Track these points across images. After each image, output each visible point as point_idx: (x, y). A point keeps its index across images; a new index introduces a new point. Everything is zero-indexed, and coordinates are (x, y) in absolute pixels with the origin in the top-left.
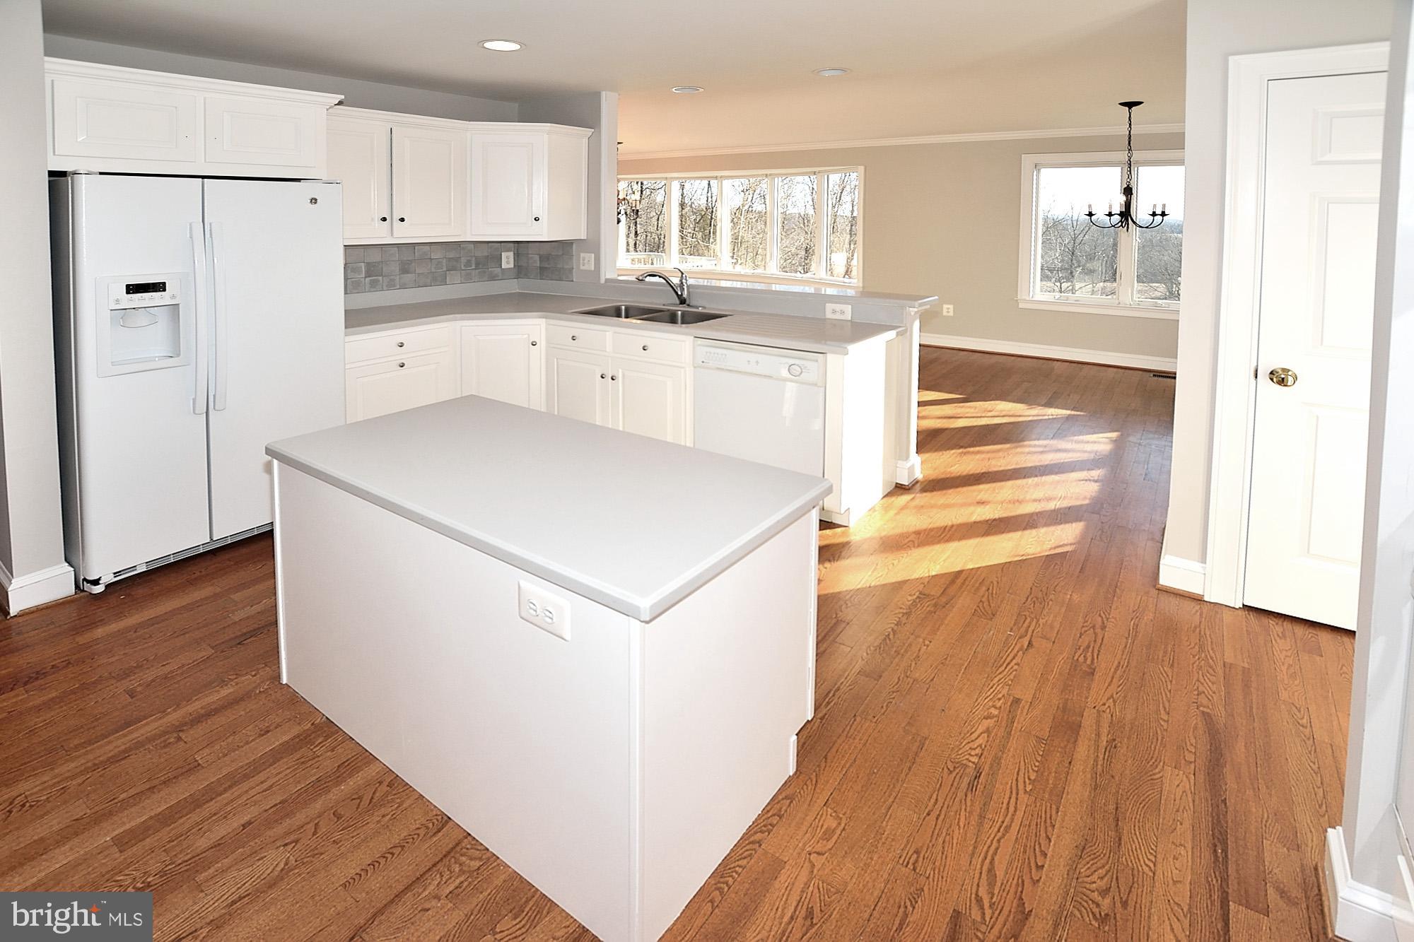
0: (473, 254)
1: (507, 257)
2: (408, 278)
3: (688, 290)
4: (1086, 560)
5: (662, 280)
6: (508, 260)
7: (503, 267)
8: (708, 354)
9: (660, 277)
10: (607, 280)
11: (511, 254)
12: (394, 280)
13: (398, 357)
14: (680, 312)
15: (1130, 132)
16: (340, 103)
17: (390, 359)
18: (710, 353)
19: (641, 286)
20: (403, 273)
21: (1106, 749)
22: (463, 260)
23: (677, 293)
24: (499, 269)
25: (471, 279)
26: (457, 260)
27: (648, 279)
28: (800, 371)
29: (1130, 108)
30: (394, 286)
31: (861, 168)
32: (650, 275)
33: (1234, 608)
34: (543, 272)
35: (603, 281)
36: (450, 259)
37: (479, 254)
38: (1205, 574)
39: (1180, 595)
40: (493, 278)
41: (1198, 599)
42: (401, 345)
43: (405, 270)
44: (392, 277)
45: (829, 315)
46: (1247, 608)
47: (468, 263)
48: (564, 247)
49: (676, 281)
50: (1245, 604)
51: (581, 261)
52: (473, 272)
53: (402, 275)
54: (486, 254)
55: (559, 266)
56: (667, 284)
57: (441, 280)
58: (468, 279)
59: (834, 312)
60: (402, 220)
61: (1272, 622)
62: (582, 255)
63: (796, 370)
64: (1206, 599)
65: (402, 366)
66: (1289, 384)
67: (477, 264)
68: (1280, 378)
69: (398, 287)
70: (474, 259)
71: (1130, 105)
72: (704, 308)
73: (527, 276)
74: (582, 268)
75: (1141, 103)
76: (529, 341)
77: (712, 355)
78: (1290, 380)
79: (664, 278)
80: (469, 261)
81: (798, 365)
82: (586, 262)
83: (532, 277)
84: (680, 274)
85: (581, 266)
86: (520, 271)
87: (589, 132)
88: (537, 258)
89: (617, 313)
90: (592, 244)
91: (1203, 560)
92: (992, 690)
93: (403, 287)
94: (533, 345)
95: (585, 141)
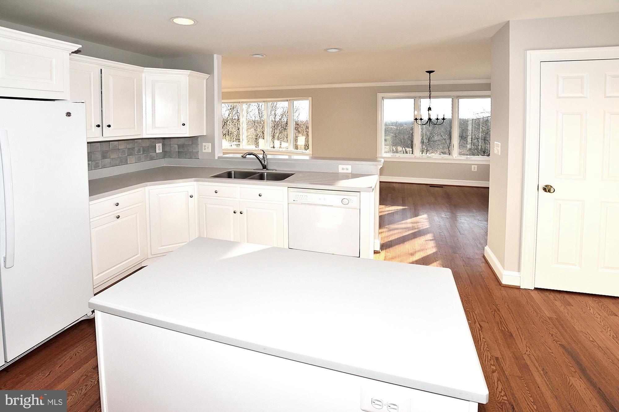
0: (141, 146)
1: (159, 147)
2: (107, 161)
3: (267, 161)
4: (469, 276)
5: (254, 157)
6: (159, 148)
7: (157, 152)
8: (297, 196)
9: (253, 155)
10: (219, 157)
11: (161, 144)
12: (97, 163)
13: (115, 212)
14: (266, 173)
15: (430, 84)
16: (77, 52)
17: (110, 214)
18: (298, 195)
19: (244, 160)
20: (103, 159)
21: (544, 374)
22: (136, 149)
23: (261, 163)
24: (155, 153)
25: (141, 160)
26: (133, 149)
27: (248, 156)
28: (348, 202)
29: (430, 74)
30: (98, 166)
31: (310, 98)
32: (249, 154)
33: (532, 290)
34: (180, 154)
35: (216, 158)
36: (129, 149)
37: (144, 145)
38: (520, 277)
39: (511, 288)
40: (152, 159)
41: (518, 288)
42: (117, 205)
43: (104, 157)
44: (98, 161)
45: (340, 171)
46: (536, 289)
47: (139, 151)
48: (194, 139)
49: (261, 156)
50: (535, 287)
51: (204, 148)
52: (142, 156)
53: (103, 160)
54: (148, 145)
55: (190, 151)
56: (256, 159)
57: (124, 162)
58: (139, 160)
59: (343, 169)
60: (109, 126)
61: (547, 293)
62: (204, 144)
63: (345, 201)
64: (521, 288)
65: (118, 218)
66: (551, 192)
67: (144, 151)
68: (547, 189)
69: (101, 167)
70: (141, 148)
71: (430, 72)
72: (276, 170)
73: (170, 157)
74: (204, 151)
75: (434, 71)
76: (188, 195)
77: (299, 196)
78: (552, 191)
79: (255, 155)
80: (139, 150)
81: (347, 199)
82: (206, 148)
83: (174, 157)
84: (263, 153)
85: (203, 149)
86: (165, 154)
87: (207, 76)
88: (176, 146)
89: (229, 175)
90: (210, 138)
91: (519, 270)
92: (484, 355)
93: (104, 167)
94: (191, 197)
95: (205, 81)
